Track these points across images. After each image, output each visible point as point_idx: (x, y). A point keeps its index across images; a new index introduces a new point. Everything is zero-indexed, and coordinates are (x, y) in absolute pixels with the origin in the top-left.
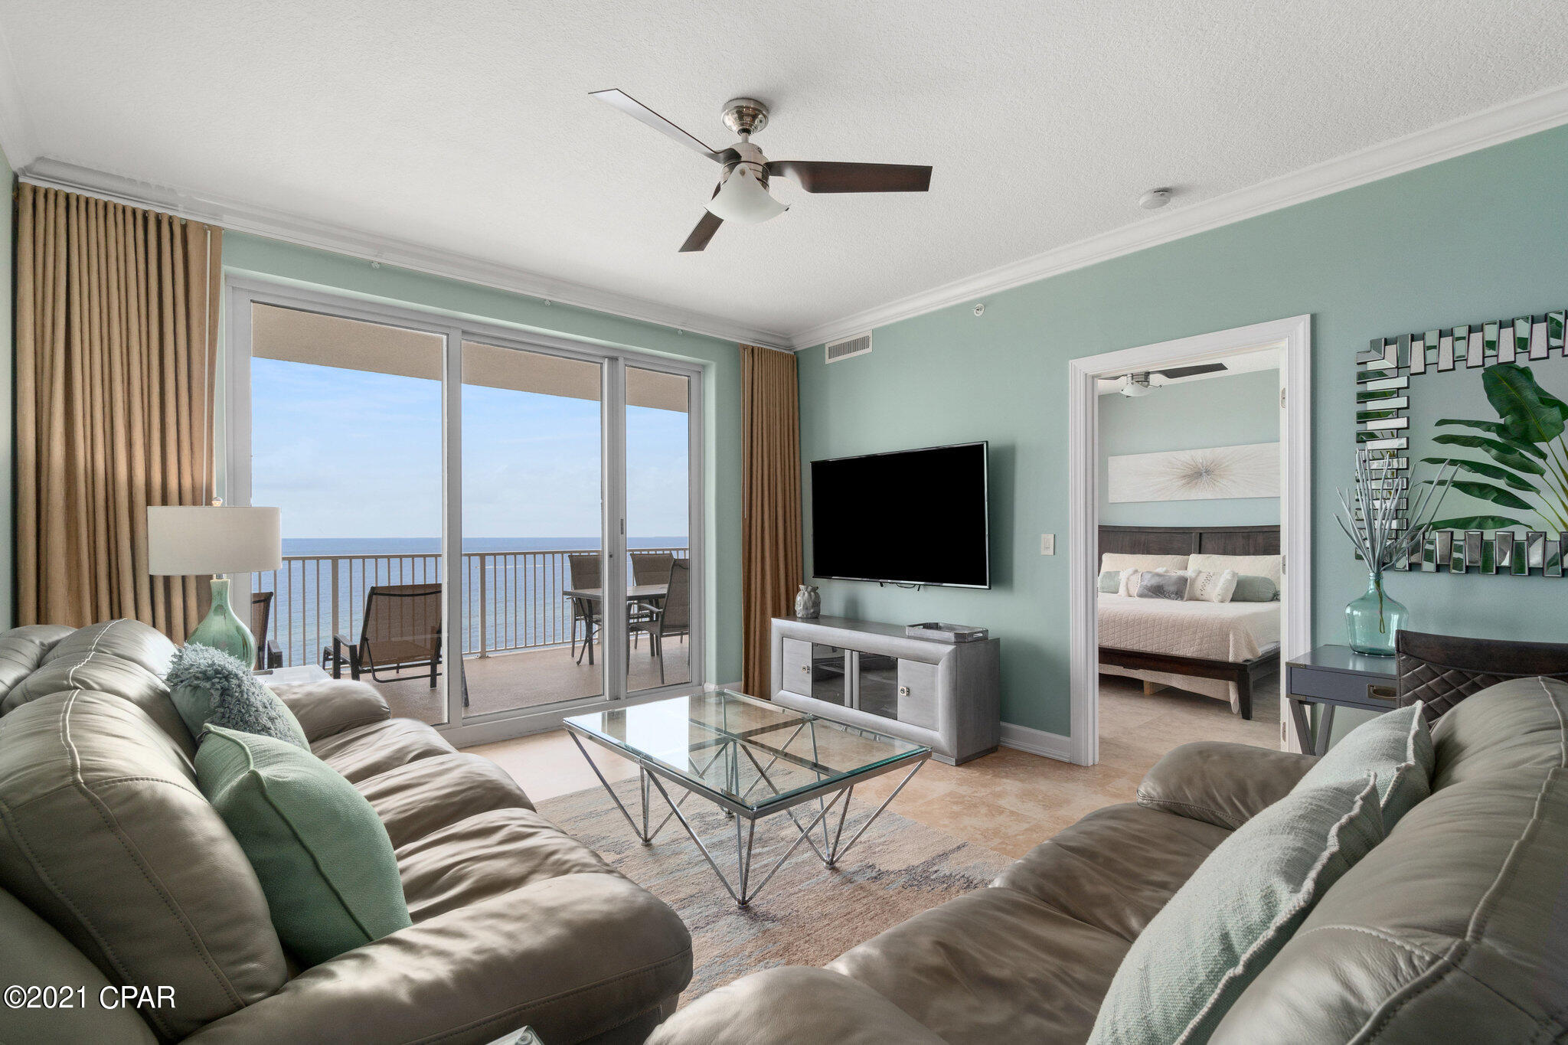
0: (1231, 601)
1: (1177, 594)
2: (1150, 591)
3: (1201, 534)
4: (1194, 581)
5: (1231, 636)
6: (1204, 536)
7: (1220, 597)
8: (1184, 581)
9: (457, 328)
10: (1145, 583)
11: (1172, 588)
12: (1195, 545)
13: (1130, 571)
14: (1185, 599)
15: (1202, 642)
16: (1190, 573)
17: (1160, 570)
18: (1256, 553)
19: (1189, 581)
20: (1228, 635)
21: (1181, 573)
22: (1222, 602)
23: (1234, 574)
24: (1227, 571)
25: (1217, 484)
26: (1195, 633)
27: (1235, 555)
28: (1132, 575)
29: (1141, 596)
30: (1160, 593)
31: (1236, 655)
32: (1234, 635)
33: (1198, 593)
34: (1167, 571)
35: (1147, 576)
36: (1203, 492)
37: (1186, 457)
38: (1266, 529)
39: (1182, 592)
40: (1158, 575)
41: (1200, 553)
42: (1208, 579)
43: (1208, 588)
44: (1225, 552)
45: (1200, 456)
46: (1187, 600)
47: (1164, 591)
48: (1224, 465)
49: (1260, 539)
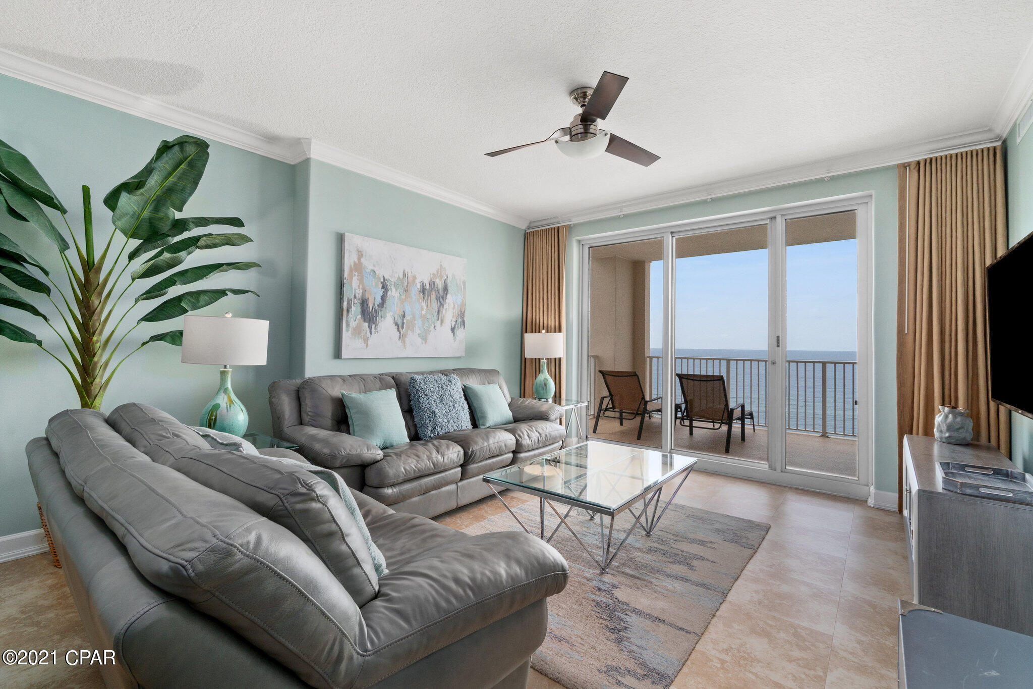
9: (667, 232)
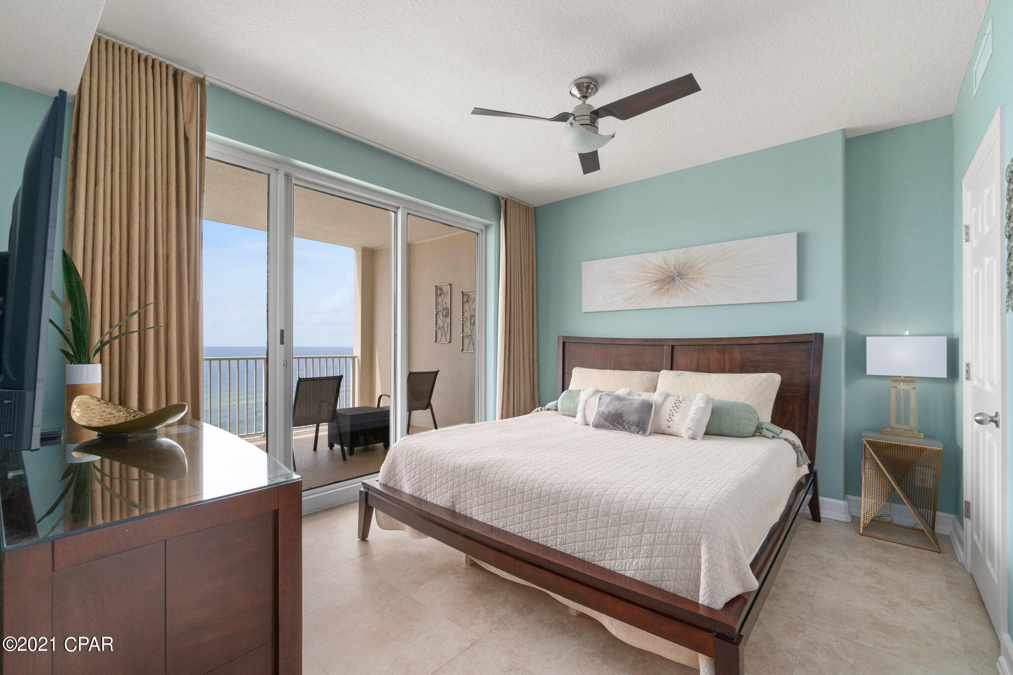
0: (707, 433)
1: (638, 426)
2: (606, 420)
3: (673, 347)
4: (659, 407)
5: (703, 550)
6: (676, 349)
7: (691, 432)
8: (647, 407)
10: (602, 409)
11: (633, 418)
12: (667, 360)
13: (590, 391)
14: (648, 433)
15: (652, 551)
16: (655, 398)
17: (622, 392)
18: (732, 370)
19: (654, 407)
20: (697, 545)
21: (646, 396)
22: (693, 439)
23: (708, 400)
24: (700, 395)
25: (691, 289)
26: (641, 532)
27: (709, 372)
28: (590, 397)
29: (597, 426)
30: (619, 423)
31: (712, 593)
32: (710, 548)
33: (664, 424)
34: (629, 394)
35: (607, 400)
36: (676, 299)
37: (657, 260)
38: (742, 342)
39: (644, 423)
40: (619, 399)
41: (672, 369)
42: (677, 406)
43: (677, 418)
44: (699, 368)
45: (670, 257)
46: (650, 434)
47: (623, 421)
48: (697, 267)
49: (737, 353)
